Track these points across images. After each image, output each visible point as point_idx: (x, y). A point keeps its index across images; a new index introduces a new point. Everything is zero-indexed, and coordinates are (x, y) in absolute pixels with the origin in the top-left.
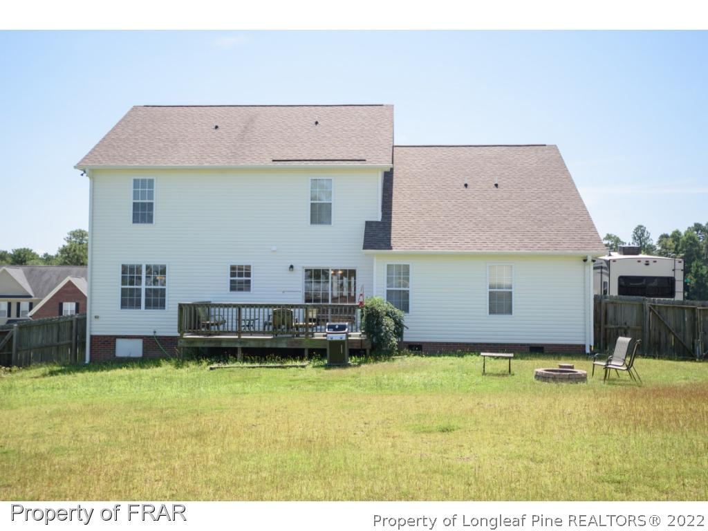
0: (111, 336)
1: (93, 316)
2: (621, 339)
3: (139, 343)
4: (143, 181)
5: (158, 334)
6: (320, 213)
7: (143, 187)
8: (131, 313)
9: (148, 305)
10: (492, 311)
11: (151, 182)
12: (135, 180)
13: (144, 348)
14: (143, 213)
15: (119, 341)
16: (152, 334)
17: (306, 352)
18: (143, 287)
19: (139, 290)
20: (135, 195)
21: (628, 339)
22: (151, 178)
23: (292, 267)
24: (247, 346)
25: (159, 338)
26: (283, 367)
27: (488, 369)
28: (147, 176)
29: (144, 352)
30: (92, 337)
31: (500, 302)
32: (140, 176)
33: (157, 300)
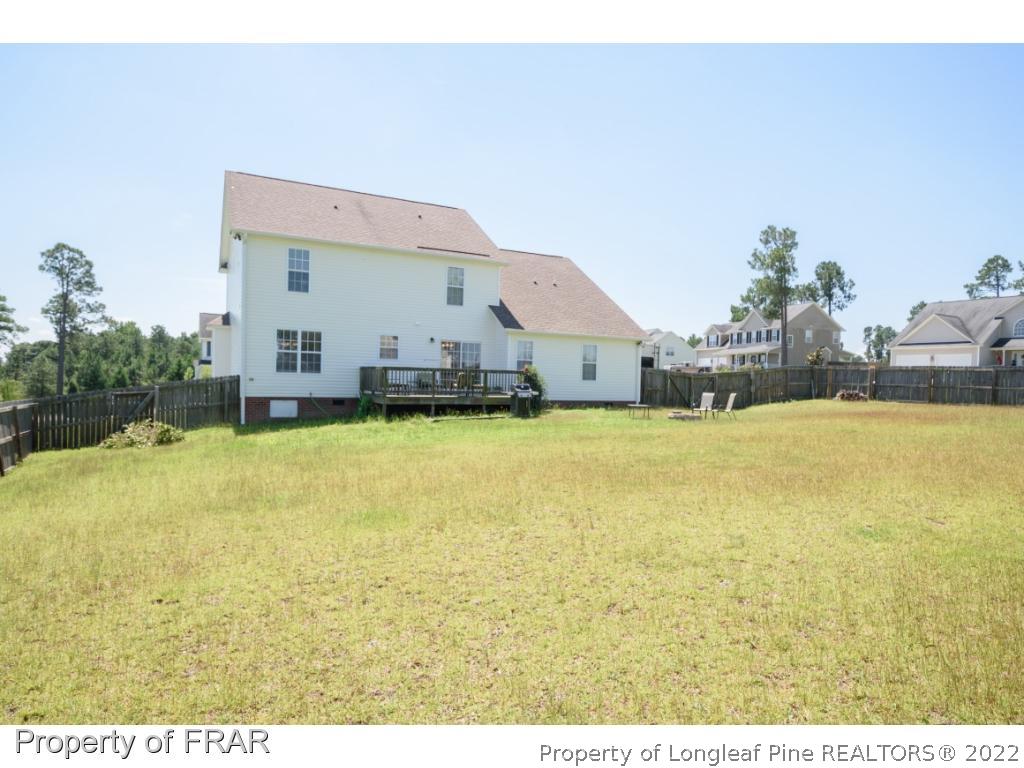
0: (265, 398)
1: (247, 378)
2: (705, 394)
3: (294, 404)
4: (299, 252)
5: (314, 396)
6: (455, 296)
7: (299, 256)
8: (287, 377)
9: (303, 369)
10: (584, 378)
11: (307, 254)
12: (290, 250)
13: (299, 408)
14: (298, 282)
15: (273, 404)
16: (308, 396)
17: (484, 408)
18: (299, 352)
19: (295, 355)
20: (291, 264)
21: (713, 394)
22: (307, 249)
23: (432, 339)
24: (440, 403)
25: (315, 399)
26: (490, 418)
27: (636, 416)
28: (302, 247)
29: (299, 413)
30: (247, 399)
31: (589, 372)
32: (296, 247)
33: (313, 364)
